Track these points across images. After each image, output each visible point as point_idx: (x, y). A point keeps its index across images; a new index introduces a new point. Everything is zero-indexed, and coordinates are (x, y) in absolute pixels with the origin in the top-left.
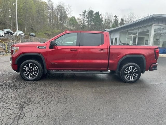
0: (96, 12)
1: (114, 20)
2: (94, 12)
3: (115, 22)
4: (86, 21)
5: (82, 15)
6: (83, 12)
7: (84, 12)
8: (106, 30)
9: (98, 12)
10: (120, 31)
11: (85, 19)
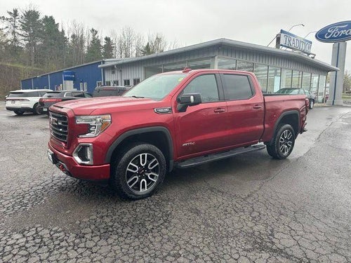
0: (46, 17)
1: (91, 39)
2: (41, 17)
3: (93, 42)
4: (23, 36)
5: (7, 19)
6: (10, 13)
7: (13, 12)
8: (104, 62)
9: (51, 17)
10: (145, 66)
11: (16, 30)
